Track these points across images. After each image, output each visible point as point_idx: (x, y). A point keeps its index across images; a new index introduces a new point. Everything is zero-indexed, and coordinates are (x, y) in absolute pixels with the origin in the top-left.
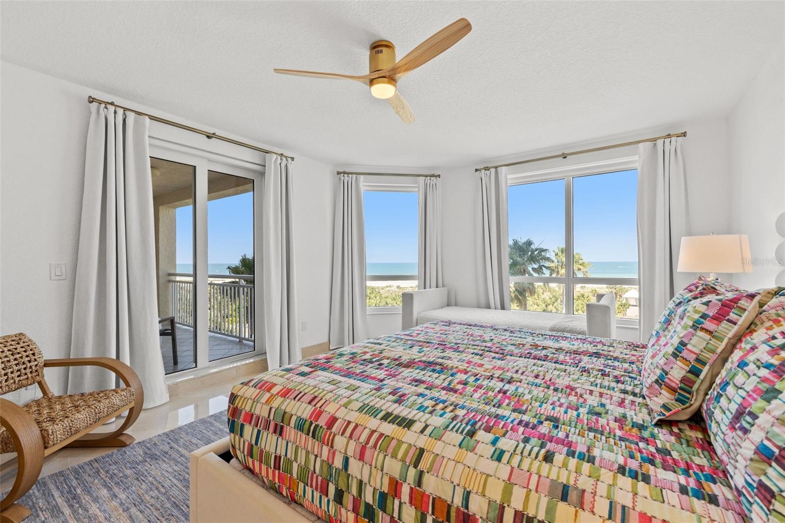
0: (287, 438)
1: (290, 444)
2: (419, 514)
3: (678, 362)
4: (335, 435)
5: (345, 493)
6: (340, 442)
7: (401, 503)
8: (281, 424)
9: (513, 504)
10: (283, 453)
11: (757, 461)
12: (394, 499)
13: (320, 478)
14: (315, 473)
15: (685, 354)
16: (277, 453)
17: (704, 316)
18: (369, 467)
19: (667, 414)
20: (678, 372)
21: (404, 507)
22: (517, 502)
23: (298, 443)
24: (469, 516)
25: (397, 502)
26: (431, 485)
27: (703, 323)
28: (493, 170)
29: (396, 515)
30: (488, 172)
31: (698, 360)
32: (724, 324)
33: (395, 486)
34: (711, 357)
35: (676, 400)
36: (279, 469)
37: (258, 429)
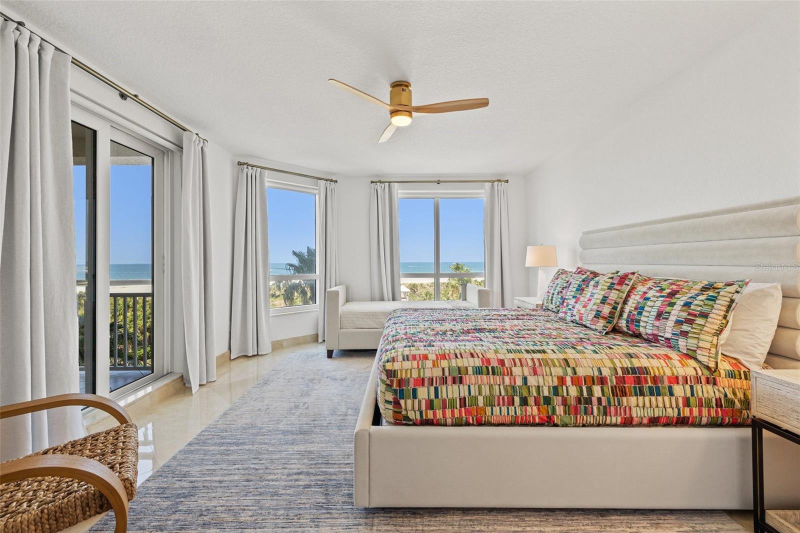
0: (468, 383)
1: (472, 387)
2: (578, 388)
3: (606, 306)
4: (510, 368)
5: (528, 398)
6: (517, 371)
7: (567, 387)
8: (459, 376)
9: (617, 365)
10: (467, 394)
11: (676, 326)
12: (562, 387)
13: (506, 397)
14: (501, 395)
15: (608, 301)
16: (461, 396)
17: (612, 284)
18: (542, 377)
19: (607, 329)
20: (606, 310)
21: (569, 388)
22: (618, 365)
23: (480, 383)
24: (603, 377)
25: (564, 387)
26: (581, 372)
27: (613, 287)
28: (387, 184)
29: (565, 394)
30: (383, 185)
31: (615, 303)
32: (624, 286)
33: (562, 380)
34: (622, 301)
35: (607, 323)
36: (465, 406)
37: (435, 387)
